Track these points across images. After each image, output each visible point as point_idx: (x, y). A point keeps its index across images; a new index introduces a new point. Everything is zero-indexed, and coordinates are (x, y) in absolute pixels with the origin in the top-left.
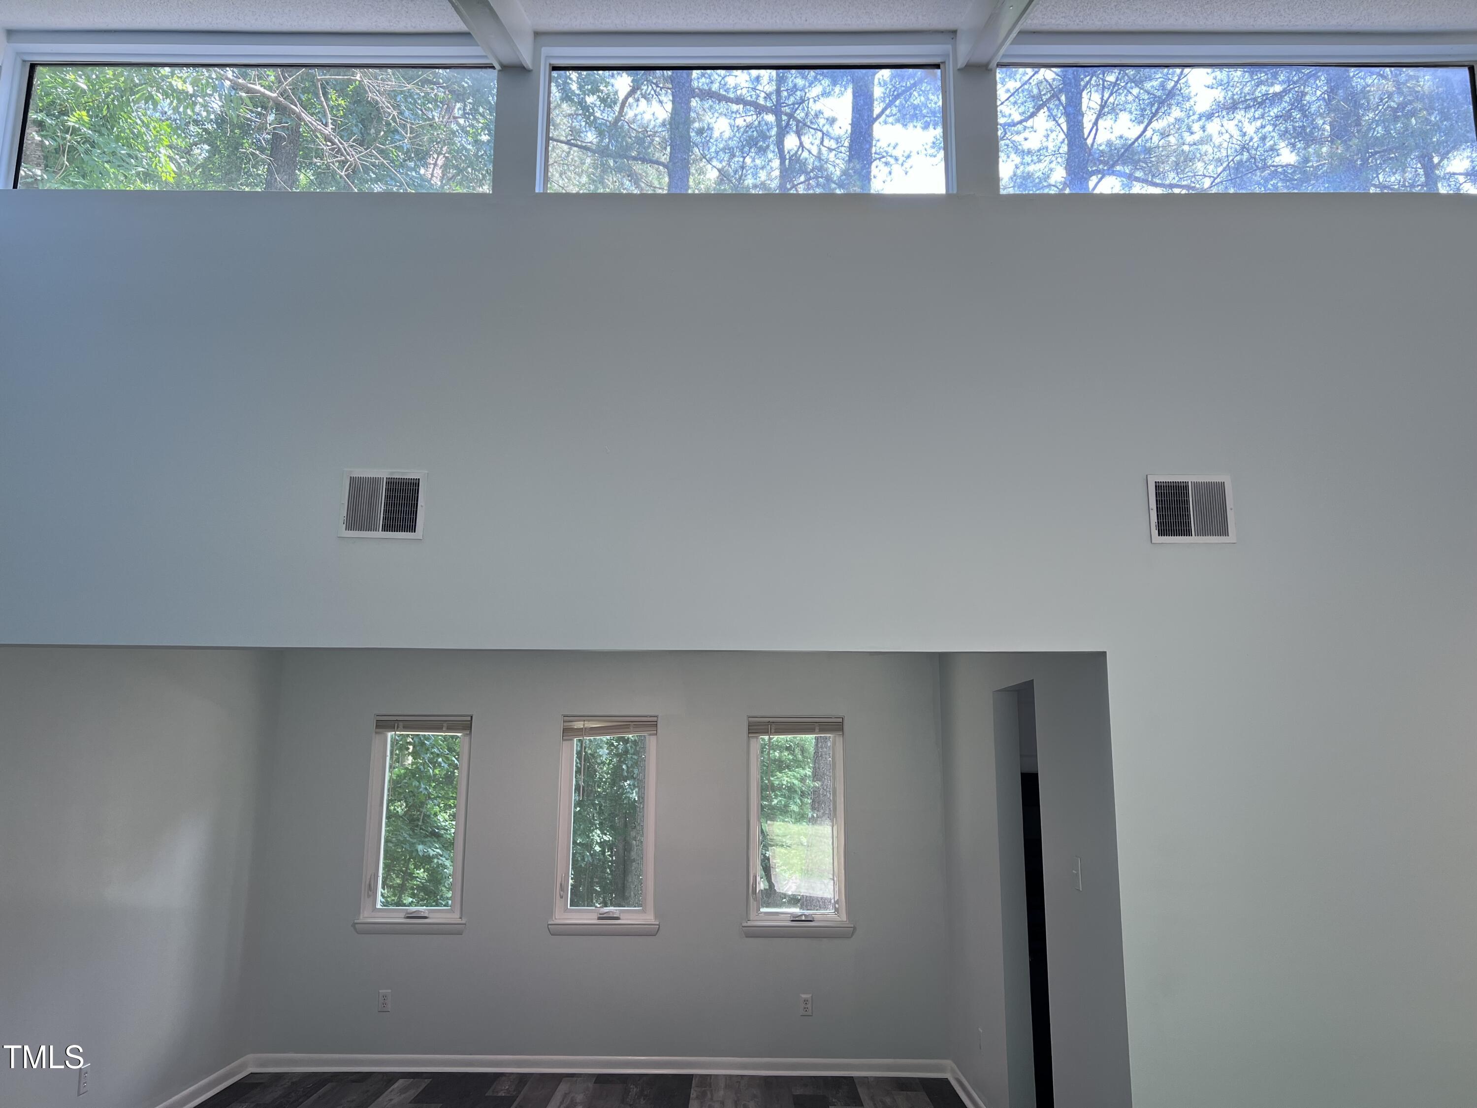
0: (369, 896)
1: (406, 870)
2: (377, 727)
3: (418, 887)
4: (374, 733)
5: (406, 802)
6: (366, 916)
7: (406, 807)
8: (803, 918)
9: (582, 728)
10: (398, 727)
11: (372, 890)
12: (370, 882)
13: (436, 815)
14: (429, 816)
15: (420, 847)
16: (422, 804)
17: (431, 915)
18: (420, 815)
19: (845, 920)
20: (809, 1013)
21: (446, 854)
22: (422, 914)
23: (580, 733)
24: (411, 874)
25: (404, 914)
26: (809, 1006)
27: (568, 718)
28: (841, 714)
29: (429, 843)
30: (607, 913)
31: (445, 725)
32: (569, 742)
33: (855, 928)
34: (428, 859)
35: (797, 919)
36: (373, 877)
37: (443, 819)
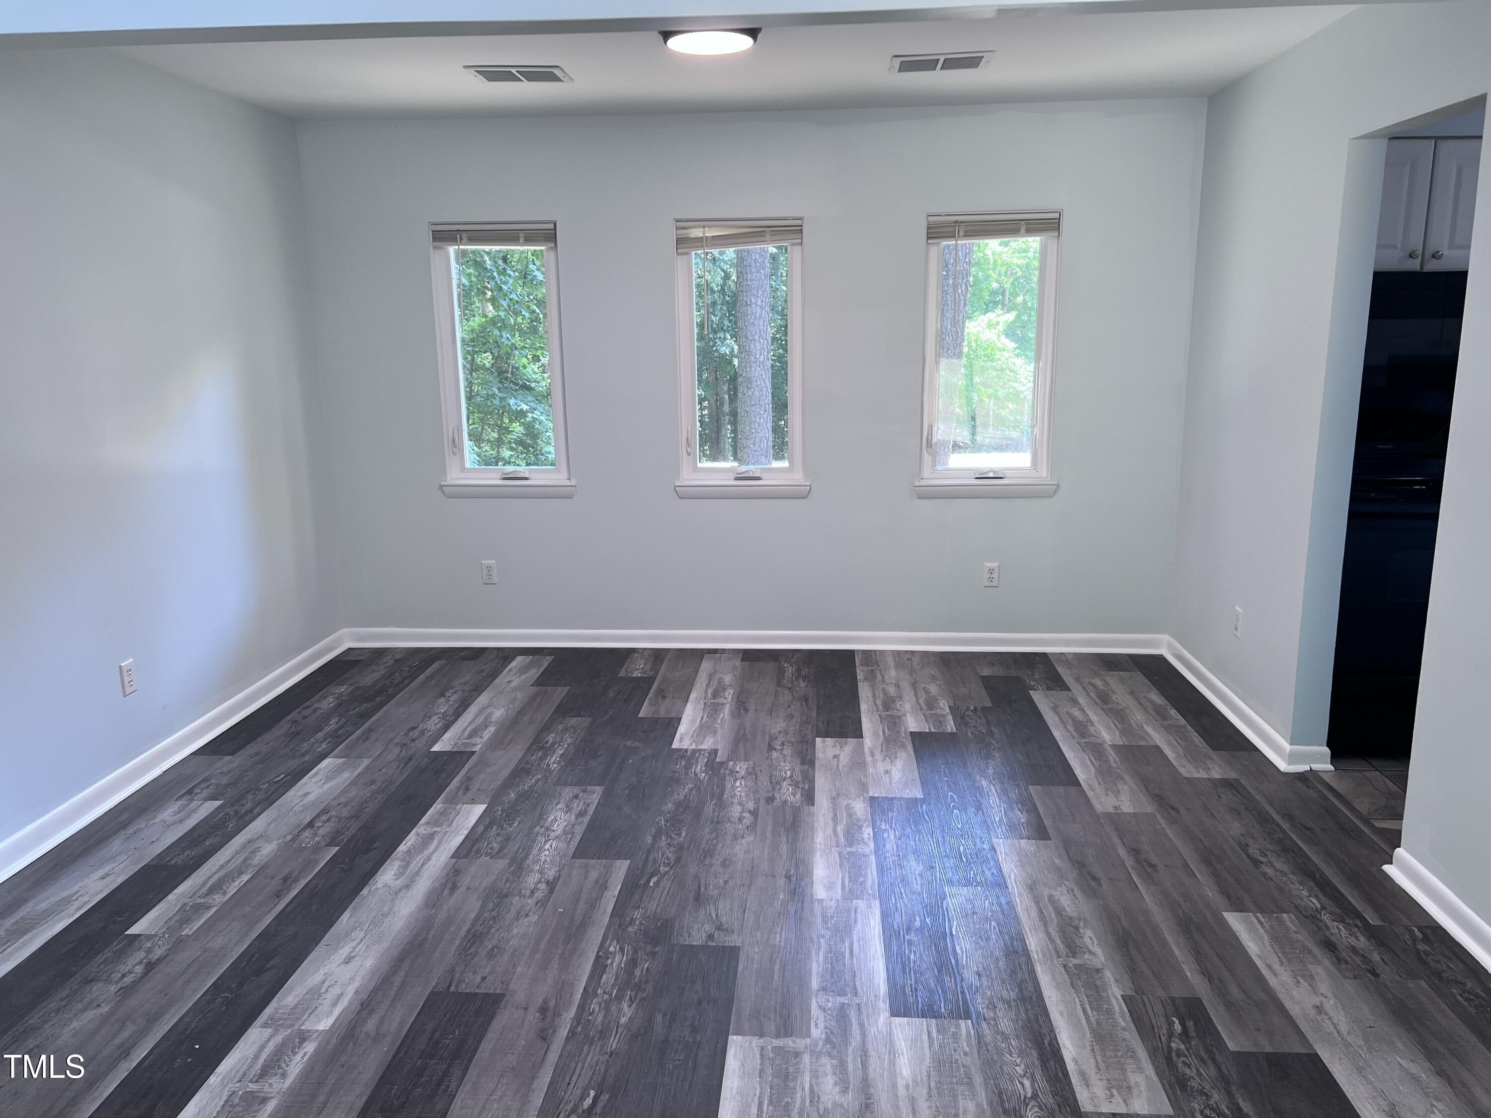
0: (454, 454)
1: (501, 424)
2: (435, 239)
3: (516, 442)
4: (432, 248)
5: (491, 353)
6: (454, 477)
7: (492, 359)
8: (991, 475)
9: (702, 238)
10: (461, 239)
11: (456, 445)
12: (453, 436)
13: (525, 367)
14: (518, 369)
15: (512, 401)
16: (509, 355)
17: (532, 476)
18: (509, 366)
19: (1045, 476)
20: (995, 583)
21: (540, 407)
22: (522, 475)
23: (699, 244)
24: (507, 428)
25: (500, 474)
26: (995, 575)
27: (682, 223)
28: (1057, 207)
29: (520, 397)
30: (745, 472)
31: (522, 235)
32: (685, 257)
33: (1058, 485)
34: (522, 414)
35: (984, 476)
36: (456, 431)
37: (532, 371)
